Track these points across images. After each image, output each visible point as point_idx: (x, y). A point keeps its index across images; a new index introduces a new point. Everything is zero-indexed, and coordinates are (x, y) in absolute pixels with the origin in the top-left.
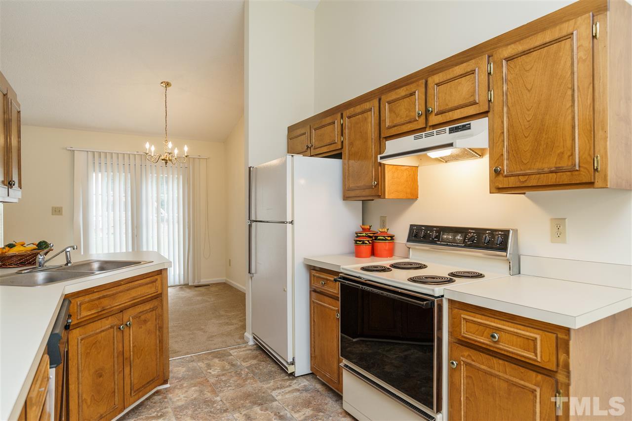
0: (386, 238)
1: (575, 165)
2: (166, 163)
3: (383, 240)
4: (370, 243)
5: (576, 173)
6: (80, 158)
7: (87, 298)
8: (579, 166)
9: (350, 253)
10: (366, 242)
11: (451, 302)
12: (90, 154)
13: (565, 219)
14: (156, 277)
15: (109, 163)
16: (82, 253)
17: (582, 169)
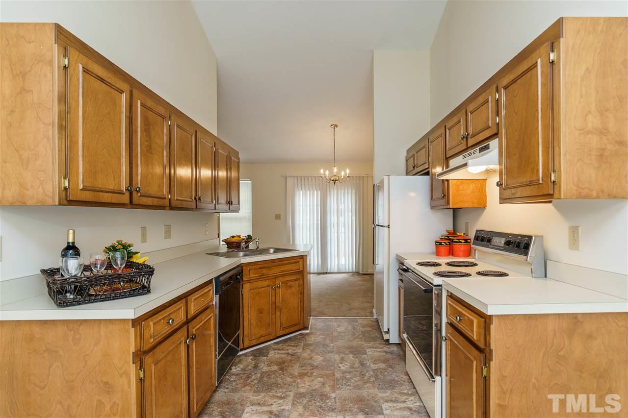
0: (460, 240)
1: (539, 180)
2: (335, 182)
3: (456, 242)
4: (446, 244)
5: (541, 186)
6: (290, 181)
7: (254, 267)
8: (543, 180)
9: (432, 253)
10: (443, 243)
11: (451, 296)
12: (296, 179)
13: (578, 227)
14: (298, 260)
15: (303, 184)
16: (291, 243)
17: (544, 183)
